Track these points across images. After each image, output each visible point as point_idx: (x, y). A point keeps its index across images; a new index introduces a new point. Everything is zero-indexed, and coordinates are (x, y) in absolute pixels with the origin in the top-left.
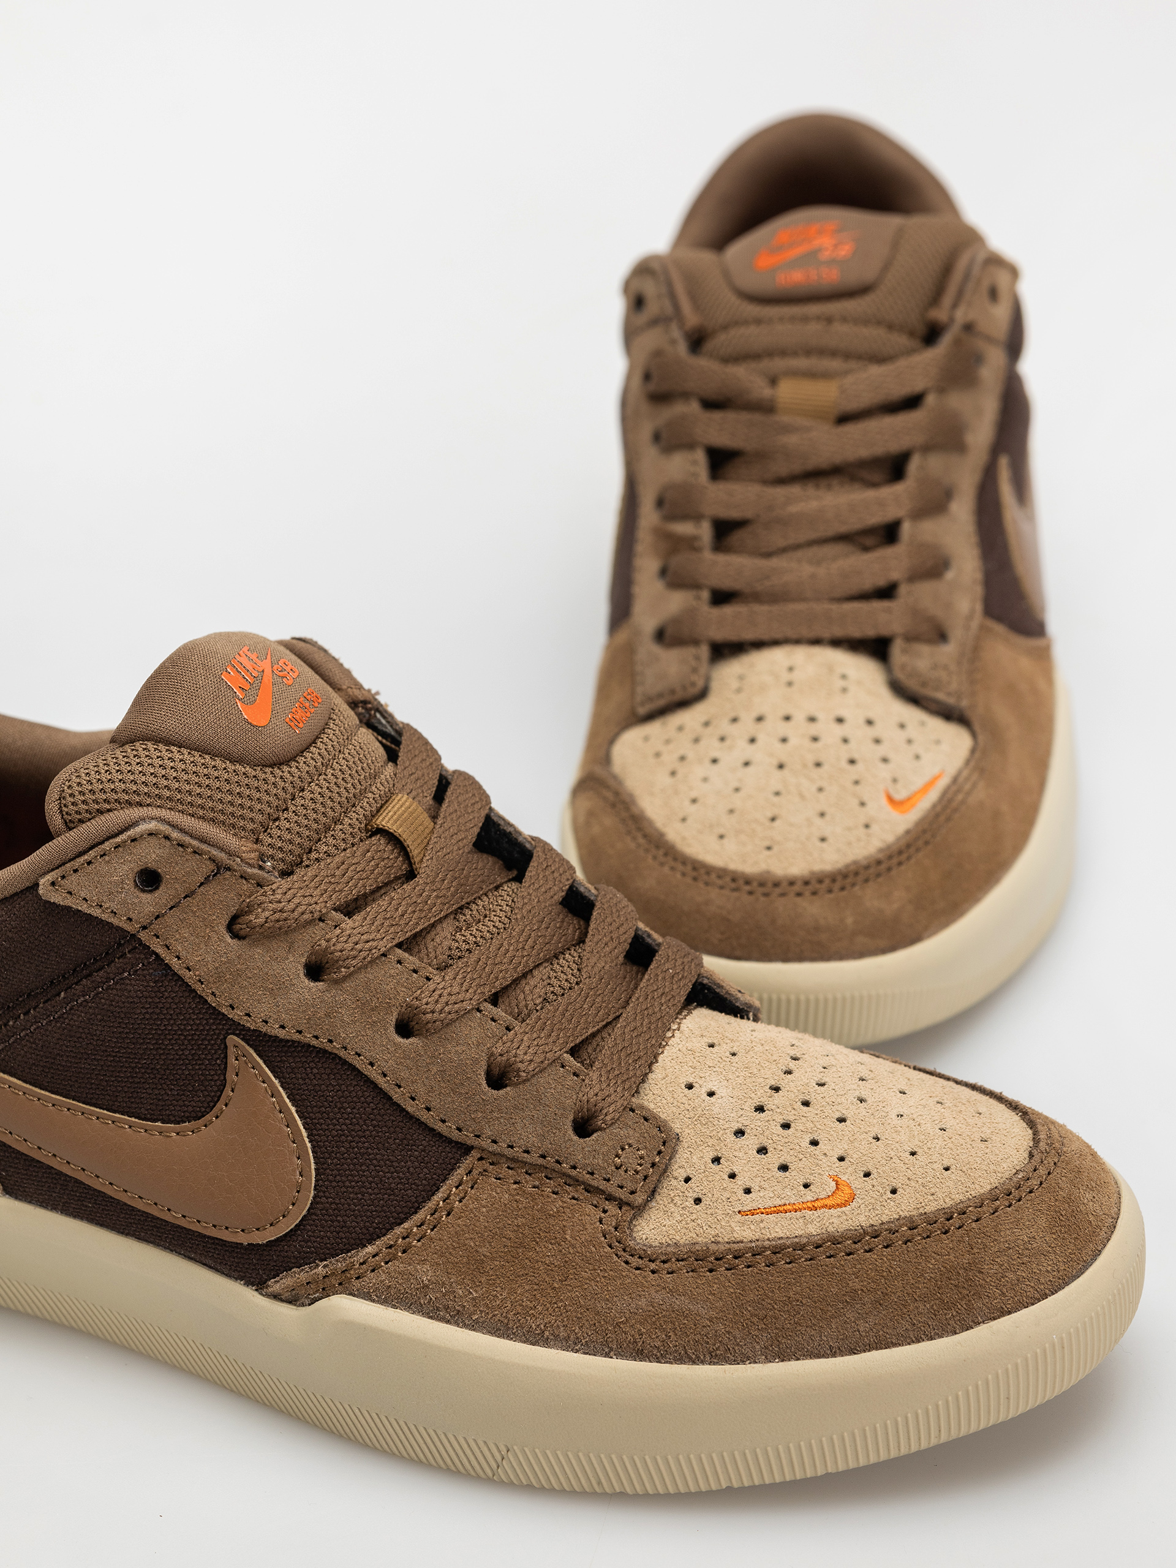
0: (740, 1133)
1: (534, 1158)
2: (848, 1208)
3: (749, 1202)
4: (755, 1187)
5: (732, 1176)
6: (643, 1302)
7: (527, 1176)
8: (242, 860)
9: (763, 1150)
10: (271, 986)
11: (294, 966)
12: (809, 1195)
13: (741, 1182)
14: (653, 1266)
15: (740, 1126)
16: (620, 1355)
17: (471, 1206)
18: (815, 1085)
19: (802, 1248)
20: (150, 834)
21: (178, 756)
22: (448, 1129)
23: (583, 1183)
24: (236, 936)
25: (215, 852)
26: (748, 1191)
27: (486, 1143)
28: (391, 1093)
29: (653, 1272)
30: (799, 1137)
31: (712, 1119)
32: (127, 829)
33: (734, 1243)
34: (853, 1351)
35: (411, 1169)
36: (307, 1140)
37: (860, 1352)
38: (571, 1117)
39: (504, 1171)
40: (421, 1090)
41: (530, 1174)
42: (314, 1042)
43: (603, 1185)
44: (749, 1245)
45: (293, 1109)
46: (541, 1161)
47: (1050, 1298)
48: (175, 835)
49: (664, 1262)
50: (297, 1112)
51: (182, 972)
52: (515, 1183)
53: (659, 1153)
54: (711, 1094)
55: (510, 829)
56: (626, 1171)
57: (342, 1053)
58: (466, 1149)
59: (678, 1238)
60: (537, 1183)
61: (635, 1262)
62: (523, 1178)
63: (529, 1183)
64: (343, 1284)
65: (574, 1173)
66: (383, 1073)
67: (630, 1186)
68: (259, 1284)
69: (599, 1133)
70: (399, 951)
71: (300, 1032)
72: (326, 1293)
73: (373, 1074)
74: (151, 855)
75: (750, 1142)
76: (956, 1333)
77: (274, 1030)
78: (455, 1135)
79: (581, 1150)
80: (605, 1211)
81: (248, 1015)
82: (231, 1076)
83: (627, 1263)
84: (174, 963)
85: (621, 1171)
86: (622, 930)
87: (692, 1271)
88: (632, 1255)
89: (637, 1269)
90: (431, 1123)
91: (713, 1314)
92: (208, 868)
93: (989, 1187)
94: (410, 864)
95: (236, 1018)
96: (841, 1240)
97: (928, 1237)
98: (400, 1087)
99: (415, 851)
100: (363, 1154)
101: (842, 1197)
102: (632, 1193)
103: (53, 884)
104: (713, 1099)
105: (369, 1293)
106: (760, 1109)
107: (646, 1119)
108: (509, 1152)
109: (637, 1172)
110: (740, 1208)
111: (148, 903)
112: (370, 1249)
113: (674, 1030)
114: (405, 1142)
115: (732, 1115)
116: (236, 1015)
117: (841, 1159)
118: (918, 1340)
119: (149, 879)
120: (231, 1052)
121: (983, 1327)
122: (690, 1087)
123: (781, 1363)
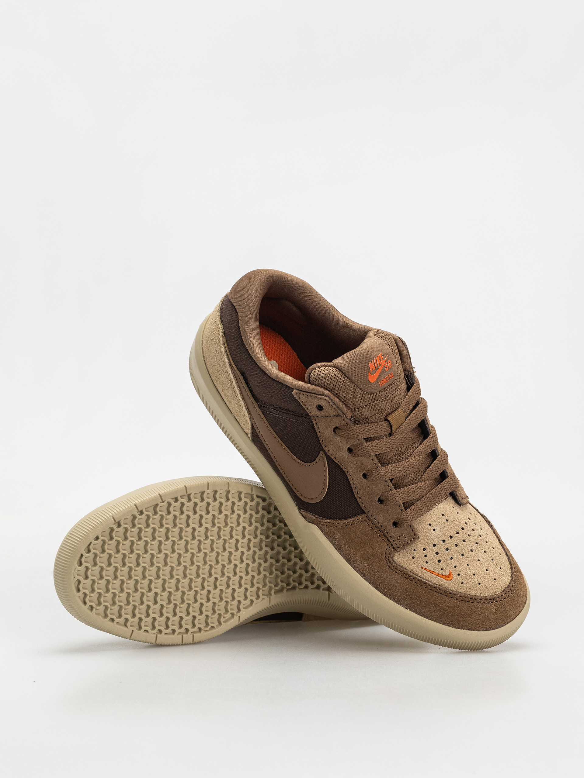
0: (434, 545)
1: (379, 525)
2: (448, 582)
3: (426, 566)
4: (429, 563)
5: (426, 556)
6: (385, 576)
7: (375, 528)
8: (345, 416)
9: (437, 553)
10: (337, 448)
11: (346, 447)
12: (441, 572)
13: (427, 559)
14: (393, 568)
15: (435, 543)
16: (372, 585)
17: (358, 527)
18: (462, 540)
19: (431, 586)
20: (325, 399)
21: (346, 381)
22: (362, 506)
23: (387, 538)
24: (334, 431)
25: (339, 411)
26: (427, 562)
27: (369, 515)
28: (353, 489)
29: (392, 569)
30: (448, 554)
31: (430, 538)
32: (320, 395)
33: (415, 575)
34: (427, 618)
35: (348, 509)
36: (327, 486)
37: (429, 619)
38: (394, 521)
39: (370, 523)
40: (361, 492)
41: (376, 528)
42: (341, 466)
43: (392, 541)
44: (418, 578)
45: (328, 477)
46: (380, 527)
47: (484, 632)
48: (331, 403)
49: (396, 569)
50: (329, 478)
51: (317, 432)
52: (371, 528)
53: (411, 541)
54: (434, 530)
55: (427, 425)
56: (400, 541)
57: (346, 473)
58: (364, 512)
59: (403, 565)
60: (377, 531)
61: (389, 564)
62: (374, 528)
63: (375, 530)
64: (318, 524)
65: (386, 534)
66: (354, 483)
67: (398, 545)
68: (299, 509)
69: (398, 528)
70: (374, 457)
71: (339, 462)
72: (313, 523)
73: (351, 482)
74: (323, 404)
75: (435, 549)
76: (455, 628)
77: (333, 458)
78: (363, 508)
79: (392, 530)
80: (389, 547)
81: (328, 450)
82: (317, 459)
83: (387, 563)
84: (316, 428)
85: (398, 541)
86: (440, 469)
87: (401, 575)
88: (389, 562)
89: (389, 566)
90: (359, 502)
91: (400, 589)
92: (336, 414)
93: (487, 595)
94: (391, 432)
95: (325, 449)
96: (441, 589)
97: (463, 601)
98: (356, 489)
99: (394, 429)
100: (339, 498)
101: (448, 577)
102: (398, 547)
103: (297, 393)
104: (434, 532)
105: (323, 530)
106: (444, 541)
107: (412, 530)
108: (373, 520)
109: (402, 543)
110: (422, 566)
111: (316, 412)
112: (328, 521)
113: (436, 505)
114: (350, 502)
115: (435, 539)
116: (326, 449)
117: (455, 567)
118: (445, 625)
119: (320, 408)
120: (320, 454)
121: (463, 630)
122: (430, 525)
123: (409, 611)
